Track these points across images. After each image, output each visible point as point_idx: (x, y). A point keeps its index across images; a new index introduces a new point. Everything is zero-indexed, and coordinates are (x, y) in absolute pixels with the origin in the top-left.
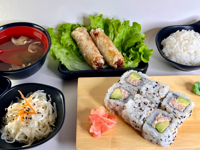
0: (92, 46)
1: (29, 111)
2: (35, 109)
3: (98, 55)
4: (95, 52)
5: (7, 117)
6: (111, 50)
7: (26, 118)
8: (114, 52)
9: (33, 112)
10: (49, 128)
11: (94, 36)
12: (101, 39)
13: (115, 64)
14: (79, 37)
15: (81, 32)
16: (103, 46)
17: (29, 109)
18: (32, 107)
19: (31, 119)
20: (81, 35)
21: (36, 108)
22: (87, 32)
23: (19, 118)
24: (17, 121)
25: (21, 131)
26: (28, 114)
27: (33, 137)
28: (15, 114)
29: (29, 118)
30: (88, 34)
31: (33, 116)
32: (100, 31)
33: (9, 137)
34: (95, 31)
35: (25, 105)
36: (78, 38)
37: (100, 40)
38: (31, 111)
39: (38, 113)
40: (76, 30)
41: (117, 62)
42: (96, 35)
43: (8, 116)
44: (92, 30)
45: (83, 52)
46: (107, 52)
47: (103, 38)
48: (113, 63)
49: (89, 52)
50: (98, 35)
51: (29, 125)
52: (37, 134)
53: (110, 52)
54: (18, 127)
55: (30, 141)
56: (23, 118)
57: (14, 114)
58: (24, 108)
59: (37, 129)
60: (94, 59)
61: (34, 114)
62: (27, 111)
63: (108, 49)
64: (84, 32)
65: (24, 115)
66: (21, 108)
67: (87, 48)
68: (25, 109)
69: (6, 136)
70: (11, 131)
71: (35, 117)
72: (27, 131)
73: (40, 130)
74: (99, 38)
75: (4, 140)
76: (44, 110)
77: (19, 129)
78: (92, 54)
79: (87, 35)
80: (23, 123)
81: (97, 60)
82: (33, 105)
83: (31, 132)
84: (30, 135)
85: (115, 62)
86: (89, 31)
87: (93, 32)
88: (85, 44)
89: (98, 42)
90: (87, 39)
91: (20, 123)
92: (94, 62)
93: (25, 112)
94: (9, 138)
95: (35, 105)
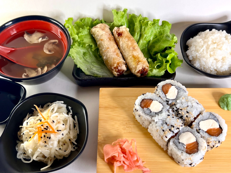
0: (114, 48)
1: (47, 129)
2: (54, 126)
3: (120, 61)
4: (117, 57)
5: (22, 134)
6: (135, 55)
7: (45, 136)
8: (138, 58)
9: (52, 131)
10: (70, 146)
11: (117, 36)
12: (125, 41)
13: (138, 72)
14: (100, 36)
15: (103, 30)
16: (127, 49)
17: (47, 127)
18: (51, 124)
19: (50, 138)
20: (102, 35)
21: (56, 125)
22: (109, 30)
23: (36, 137)
24: (34, 140)
25: (39, 151)
26: (46, 133)
27: (53, 156)
28: (32, 132)
29: (48, 137)
30: (110, 32)
31: (52, 136)
32: (124, 30)
33: (26, 155)
34: (119, 30)
35: (43, 123)
36: (98, 37)
37: (123, 42)
38: (49, 129)
39: (58, 131)
40: (97, 27)
41: (140, 71)
42: (120, 34)
43: (24, 132)
44: (116, 28)
45: (103, 55)
46: (131, 57)
47: (127, 39)
48: (136, 71)
49: (110, 56)
50: (122, 35)
51: (48, 145)
52: (57, 153)
53: (134, 58)
54: (35, 146)
55: (49, 162)
56: (41, 137)
57: (30, 131)
58: (42, 125)
59: (57, 149)
60: (115, 65)
61: (54, 133)
62: (45, 130)
63: (132, 54)
64: (106, 30)
65: (42, 134)
66: (39, 126)
67: (108, 51)
68: (42, 128)
69: (23, 154)
70: (28, 150)
71: (55, 136)
72: (46, 152)
73: (60, 149)
74: (123, 39)
75: (21, 159)
76: (65, 127)
77: (37, 149)
78: (113, 58)
79: (110, 34)
80: (41, 143)
81: (118, 66)
82: (52, 123)
83: (51, 151)
84: (49, 155)
85: (138, 70)
86: (111, 29)
87: (117, 31)
88: (107, 46)
89: (121, 44)
90: (108, 40)
91: (38, 143)
92: (115, 68)
93: (42, 131)
94: (25, 157)
95: (54, 122)
